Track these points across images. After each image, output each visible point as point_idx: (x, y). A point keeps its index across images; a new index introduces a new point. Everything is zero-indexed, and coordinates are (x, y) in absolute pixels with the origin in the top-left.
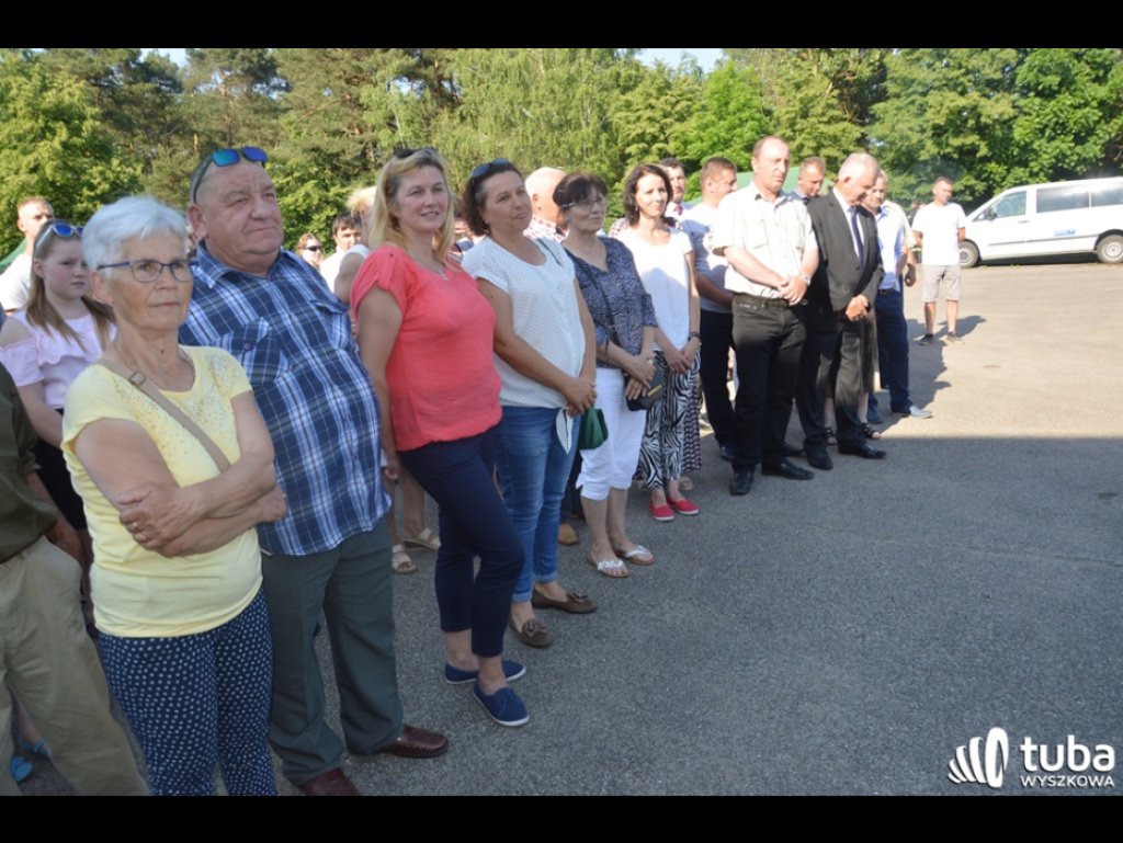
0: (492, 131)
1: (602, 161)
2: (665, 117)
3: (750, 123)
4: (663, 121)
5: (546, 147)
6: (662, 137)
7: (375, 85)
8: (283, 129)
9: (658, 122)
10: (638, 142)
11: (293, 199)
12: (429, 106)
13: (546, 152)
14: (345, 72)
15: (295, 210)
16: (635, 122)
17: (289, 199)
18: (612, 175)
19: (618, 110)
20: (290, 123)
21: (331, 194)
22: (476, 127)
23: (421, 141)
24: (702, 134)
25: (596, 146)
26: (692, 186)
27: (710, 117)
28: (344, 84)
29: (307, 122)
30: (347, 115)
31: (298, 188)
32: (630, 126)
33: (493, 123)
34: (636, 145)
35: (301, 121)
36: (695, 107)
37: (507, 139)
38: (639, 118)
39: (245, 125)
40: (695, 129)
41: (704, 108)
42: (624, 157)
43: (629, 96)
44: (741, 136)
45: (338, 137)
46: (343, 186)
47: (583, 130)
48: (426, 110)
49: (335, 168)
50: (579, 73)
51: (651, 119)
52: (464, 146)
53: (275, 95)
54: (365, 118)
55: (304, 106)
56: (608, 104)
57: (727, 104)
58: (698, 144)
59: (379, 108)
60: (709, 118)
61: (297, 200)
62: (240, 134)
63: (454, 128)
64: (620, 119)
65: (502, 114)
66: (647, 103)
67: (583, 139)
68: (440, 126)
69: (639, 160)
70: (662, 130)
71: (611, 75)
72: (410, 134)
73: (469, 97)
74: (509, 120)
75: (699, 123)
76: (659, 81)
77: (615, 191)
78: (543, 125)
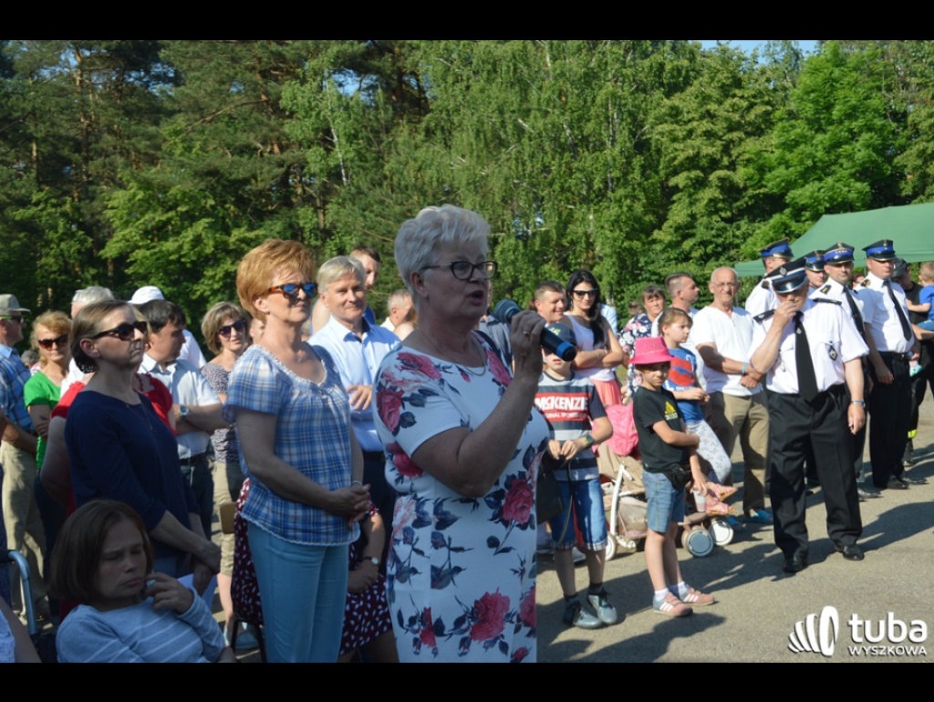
0: (472, 153)
1: (634, 198)
2: (731, 129)
3: (865, 136)
4: (728, 136)
5: (550, 177)
6: (726, 161)
7: (303, 81)
8: (165, 140)
9: (720, 138)
10: (688, 170)
11: (177, 244)
12: (382, 115)
13: (551, 184)
14: (260, 60)
15: (178, 261)
16: (684, 139)
17: (170, 245)
18: (649, 218)
19: (660, 120)
20: (177, 133)
21: (232, 239)
22: (448, 146)
23: (368, 165)
24: (788, 156)
25: (625, 174)
26: (771, 234)
27: (801, 128)
28: (258, 78)
29: (202, 132)
30: (260, 123)
31: (183, 228)
32: (676, 145)
33: (473, 140)
34: (685, 174)
35: (193, 130)
36: (778, 114)
37: (492, 165)
38: (690, 132)
39: (111, 131)
40: (777, 148)
41: (792, 115)
42: (669, 193)
43: (676, 100)
44: (850, 157)
45: (246, 157)
46: (251, 228)
47: (607, 152)
48: (377, 120)
49: (241, 202)
50: (603, 65)
51: (709, 134)
52: (430, 173)
53: (156, 89)
54: (286, 129)
55: (198, 109)
56: (646, 113)
57: (829, 107)
58: (781, 171)
59: (307, 115)
60: (798, 130)
61: (181, 247)
62: (102, 145)
63: (417, 147)
64: (662, 134)
65: (487, 127)
66: (703, 110)
67: (606, 165)
68: (397, 144)
69: (690, 195)
70: (726, 150)
71: (651, 66)
72: (351, 155)
73: (439, 102)
74: (499, 137)
75: (783, 139)
76: (723, 77)
77: (654, 241)
78: (547, 146)
